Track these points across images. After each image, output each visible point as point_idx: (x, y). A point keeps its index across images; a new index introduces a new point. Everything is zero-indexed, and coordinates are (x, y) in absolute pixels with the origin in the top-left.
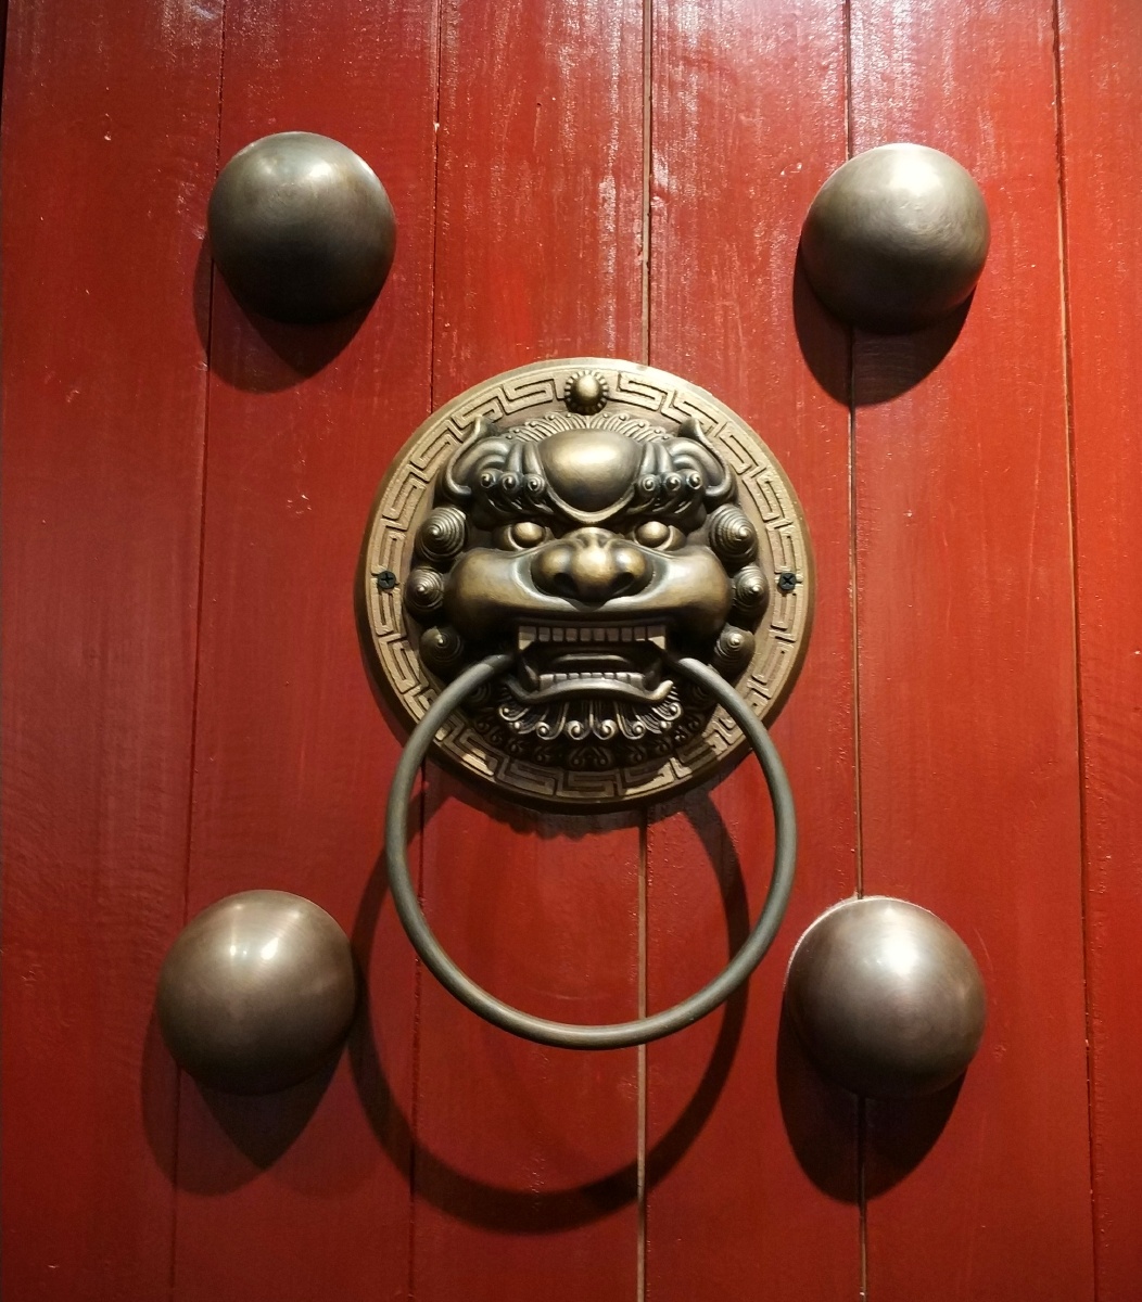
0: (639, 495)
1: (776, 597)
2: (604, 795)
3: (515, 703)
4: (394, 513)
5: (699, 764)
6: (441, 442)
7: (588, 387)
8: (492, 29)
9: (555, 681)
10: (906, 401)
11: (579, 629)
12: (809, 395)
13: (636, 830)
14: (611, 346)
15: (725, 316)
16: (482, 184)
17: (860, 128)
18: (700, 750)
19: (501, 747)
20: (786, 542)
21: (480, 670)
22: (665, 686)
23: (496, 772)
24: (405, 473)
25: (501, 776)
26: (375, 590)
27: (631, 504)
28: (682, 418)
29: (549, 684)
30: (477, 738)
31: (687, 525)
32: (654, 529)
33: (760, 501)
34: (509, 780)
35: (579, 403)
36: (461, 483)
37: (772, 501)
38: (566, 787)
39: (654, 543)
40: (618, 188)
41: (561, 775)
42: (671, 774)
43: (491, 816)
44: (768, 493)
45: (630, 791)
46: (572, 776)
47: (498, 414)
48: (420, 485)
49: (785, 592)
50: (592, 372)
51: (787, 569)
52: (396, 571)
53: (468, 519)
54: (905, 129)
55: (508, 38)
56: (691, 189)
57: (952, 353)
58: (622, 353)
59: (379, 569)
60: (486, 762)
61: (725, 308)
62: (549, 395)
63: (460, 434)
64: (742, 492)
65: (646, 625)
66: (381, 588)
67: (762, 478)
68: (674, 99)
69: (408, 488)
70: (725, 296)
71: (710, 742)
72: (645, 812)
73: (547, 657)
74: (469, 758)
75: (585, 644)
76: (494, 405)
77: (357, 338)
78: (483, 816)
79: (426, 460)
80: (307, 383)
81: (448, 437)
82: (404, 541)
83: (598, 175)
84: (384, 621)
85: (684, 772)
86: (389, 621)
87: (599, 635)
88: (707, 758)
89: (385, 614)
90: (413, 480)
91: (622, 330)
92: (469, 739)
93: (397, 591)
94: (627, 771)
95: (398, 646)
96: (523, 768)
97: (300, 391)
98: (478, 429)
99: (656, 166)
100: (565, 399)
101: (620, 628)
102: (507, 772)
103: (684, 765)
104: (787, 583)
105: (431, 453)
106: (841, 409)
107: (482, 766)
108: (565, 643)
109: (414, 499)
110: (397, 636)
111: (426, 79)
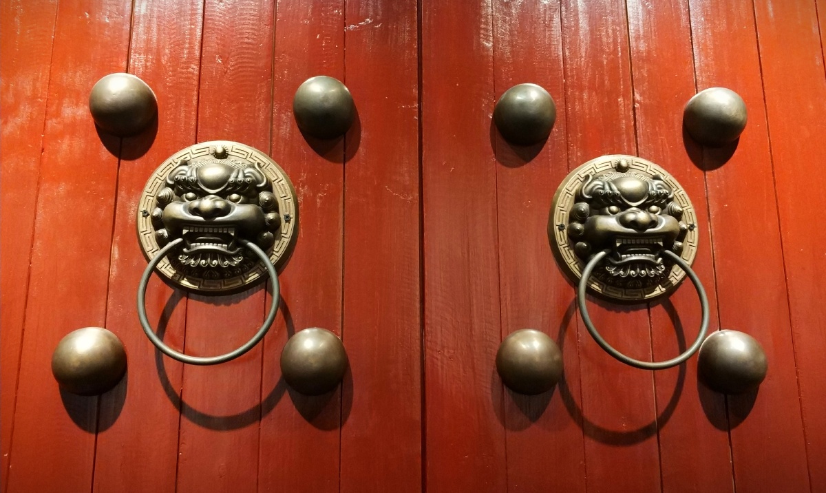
0: (650, 197)
1: (689, 231)
2: (638, 297)
3: (612, 265)
4: (562, 205)
5: (669, 286)
6: (576, 182)
7: (624, 164)
8: (580, 49)
9: (627, 257)
10: (721, 170)
11: (636, 239)
12: (690, 167)
13: (647, 310)
14: (626, 152)
15: (662, 141)
16: (581, 99)
17: (699, 82)
18: (668, 283)
19: (603, 281)
20: (690, 214)
21: (602, 254)
22: (660, 259)
23: (602, 289)
24: (565, 192)
25: (604, 291)
26: (558, 230)
27: (647, 200)
28: (654, 174)
29: (625, 258)
30: (596, 279)
31: (663, 207)
32: (654, 208)
33: (681, 201)
34: (607, 292)
35: (620, 168)
36: (588, 195)
37: (684, 201)
38: (626, 295)
39: (654, 212)
40: (624, 100)
41: (623, 291)
42: (659, 290)
43: (599, 305)
44: (683, 198)
45: (647, 296)
46: (627, 291)
47: (594, 173)
48: (570, 196)
49: (691, 230)
50: (624, 160)
51: (691, 223)
52: (564, 224)
53: (590, 206)
54: (714, 82)
55: (586, 53)
56: (647, 101)
57: (736, 154)
58: (630, 153)
59: (559, 224)
60: (599, 286)
61: (662, 140)
62: (610, 167)
63: (582, 180)
64: (675, 198)
65: (657, 238)
66: (560, 230)
67: (680, 193)
68: (640, 72)
69: (566, 197)
70: (661, 135)
71: (671, 280)
72: (650, 303)
73: (625, 249)
74: (593, 285)
75: (638, 244)
76: (592, 170)
77: (543, 150)
78: (597, 306)
79: (571, 188)
80: (528, 164)
81: (578, 180)
82: (566, 214)
83: (618, 97)
84: (561, 241)
85: (664, 289)
86: (563, 240)
87: (643, 241)
88: (671, 285)
89: (562, 238)
90: (567, 194)
91: (629, 146)
92: (593, 279)
93: (565, 231)
94: (645, 289)
95: (567, 249)
96: (611, 289)
97: (526, 167)
98: (591, 178)
99: (635, 93)
100: (615, 168)
101: (649, 239)
102: (606, 290)
103: (663, 287)
104: (691, 227)
105: (573, 185)
106: (702, 172)
107: (597, 288)
108: (631, 244)
109: (568, 201)
110: (566, 245)
111: (559, 64)
